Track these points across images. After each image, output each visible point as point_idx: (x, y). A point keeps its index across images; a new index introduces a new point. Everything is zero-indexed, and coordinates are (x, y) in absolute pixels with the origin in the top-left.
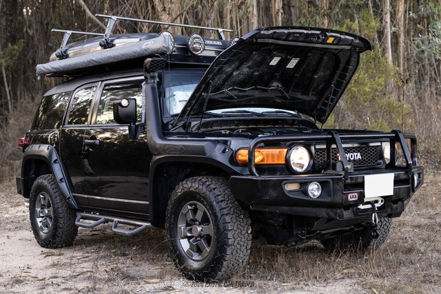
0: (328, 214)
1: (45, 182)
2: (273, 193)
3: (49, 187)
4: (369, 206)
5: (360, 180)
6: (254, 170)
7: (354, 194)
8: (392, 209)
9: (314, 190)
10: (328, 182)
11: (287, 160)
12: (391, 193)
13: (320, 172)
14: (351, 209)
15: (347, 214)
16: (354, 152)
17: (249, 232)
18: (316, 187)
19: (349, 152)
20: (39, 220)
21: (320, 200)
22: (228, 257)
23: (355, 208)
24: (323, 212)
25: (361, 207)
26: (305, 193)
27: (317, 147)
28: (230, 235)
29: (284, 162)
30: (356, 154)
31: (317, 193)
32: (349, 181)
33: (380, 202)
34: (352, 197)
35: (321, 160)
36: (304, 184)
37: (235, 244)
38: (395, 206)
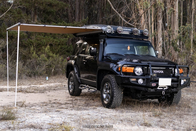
0: (145, 90)
1: (72, 73)
2: (126, 81)
3: (73, 75)
4: (162, 88)
5: (157, 80)
6: (122, 73)
7: (154, 84)
8: (171, 90)
9: (141, 81)
10: (145, 79)
11: (134, 71)
12: (170, 85)
13: (145, 76)
14: (154, 89)
15: (152, 90)
16: (160, 70)
17: (122, 93)
18: (142, 80)
19: (158, 70)
20: (70, 86)
21: (142, 85)
22: (114, 101)
23: (156, 89)
24: (143, 89)
25: (158, 88)
26: (137, 82)
27: (145, 68)
28: (115, 94)
29: (133, 72)
30: (161, 71)
31: (142, 82)
32: (152, 79)
33: (166, 88)
34: (154, 85)
35: (146, 72)
36: (137, 79)
37: (117, 97)
38: (173, 89)
